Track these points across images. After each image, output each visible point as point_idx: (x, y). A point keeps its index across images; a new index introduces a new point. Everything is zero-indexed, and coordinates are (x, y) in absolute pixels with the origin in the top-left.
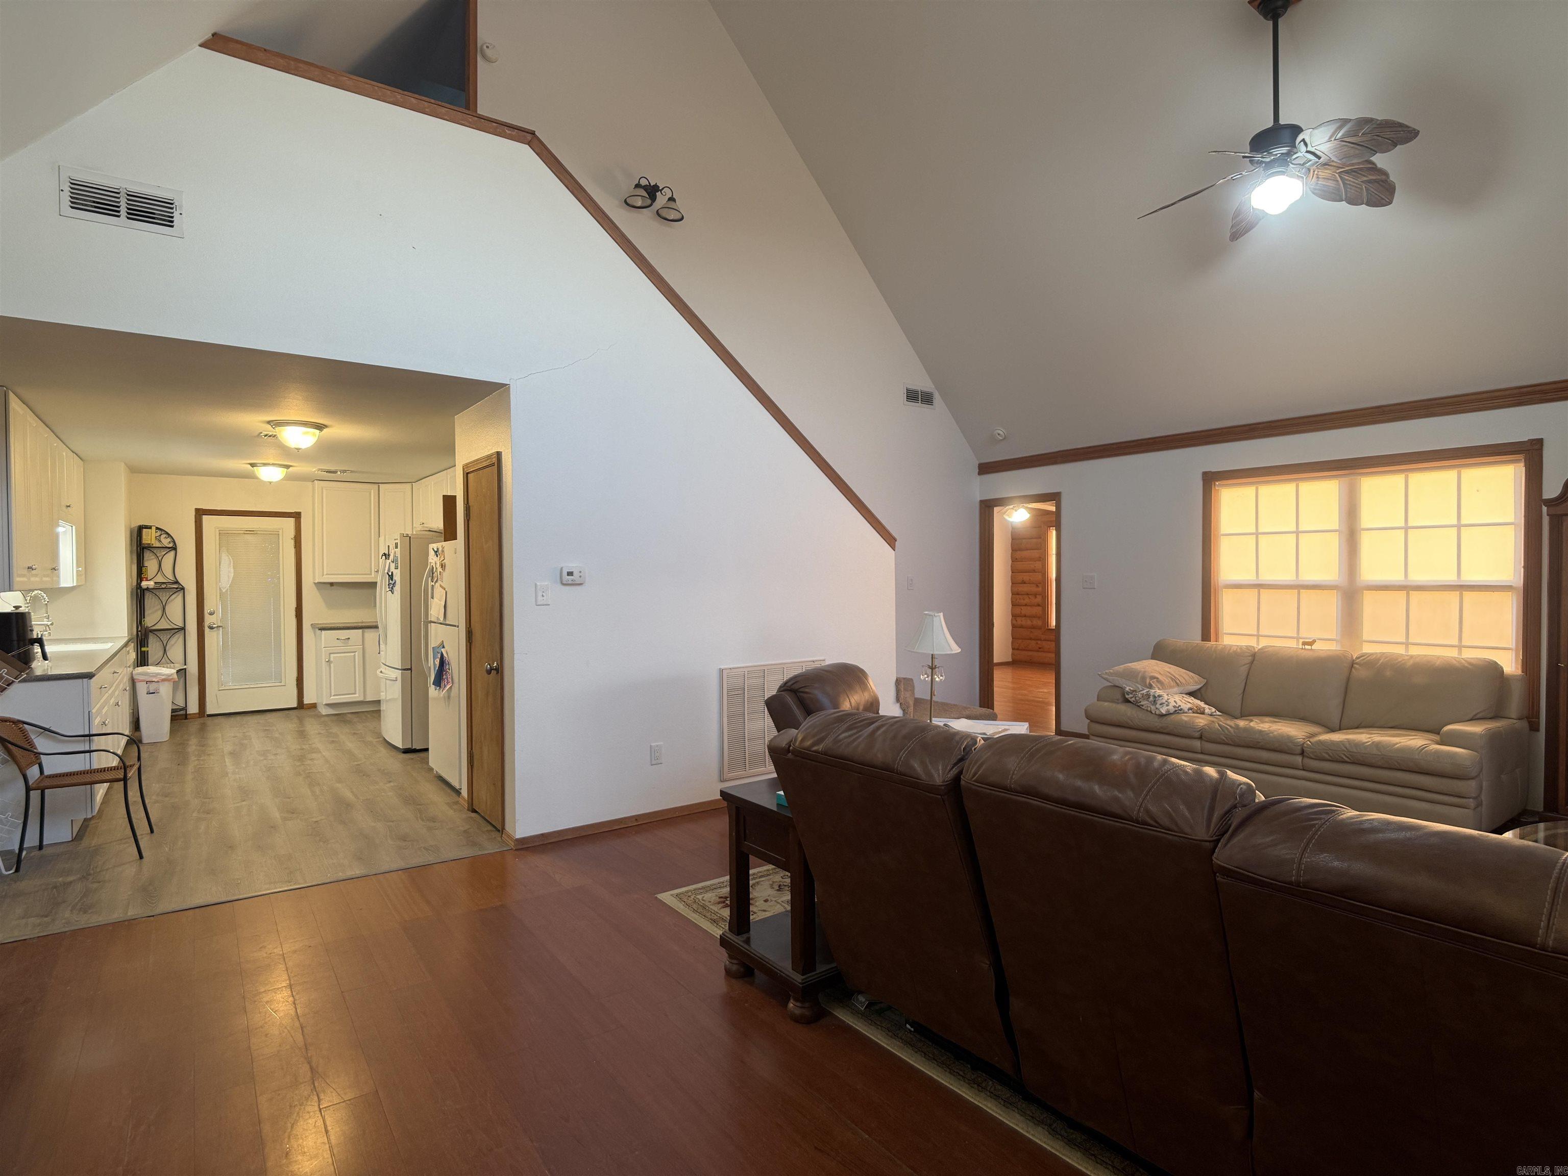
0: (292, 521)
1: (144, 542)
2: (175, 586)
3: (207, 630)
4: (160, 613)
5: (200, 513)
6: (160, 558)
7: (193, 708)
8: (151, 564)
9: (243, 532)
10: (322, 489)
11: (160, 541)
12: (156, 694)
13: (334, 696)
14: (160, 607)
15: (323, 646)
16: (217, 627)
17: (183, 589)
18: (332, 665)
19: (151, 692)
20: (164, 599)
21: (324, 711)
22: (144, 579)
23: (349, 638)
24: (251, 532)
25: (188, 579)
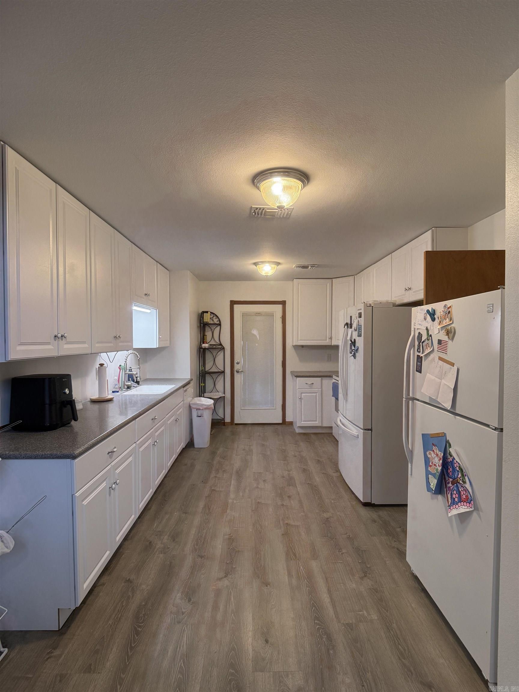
0: (280, 307)
1: (204, 321)
2: (220, 347)
3: (235, 373)
4: (212, 362)
5: (233, 303)
6: (213, 331)
7: (228, 419)
8: (208, 334)
9: (254, 314)
10: (298, 284)
11: (213, 320)
12: (201, 417)
13: (304, 421)
14: (212, 359)
15: (297, 388)
16: (241, 372)
17: (224, 348)
18: (303, 401)
19: (199, 416)
20: (214, 354)
21: (298, 431)
22: (205, 343)
23: (313, 383)
24: (258, 314)
25: (226, 343)
